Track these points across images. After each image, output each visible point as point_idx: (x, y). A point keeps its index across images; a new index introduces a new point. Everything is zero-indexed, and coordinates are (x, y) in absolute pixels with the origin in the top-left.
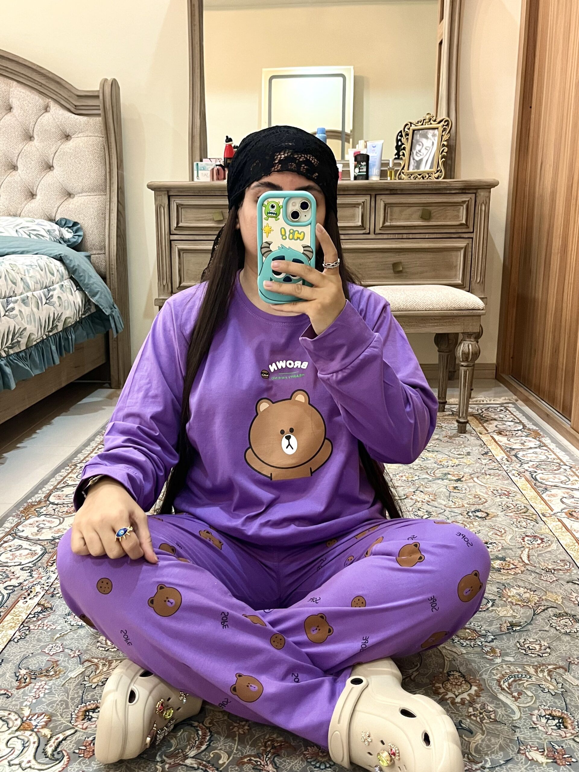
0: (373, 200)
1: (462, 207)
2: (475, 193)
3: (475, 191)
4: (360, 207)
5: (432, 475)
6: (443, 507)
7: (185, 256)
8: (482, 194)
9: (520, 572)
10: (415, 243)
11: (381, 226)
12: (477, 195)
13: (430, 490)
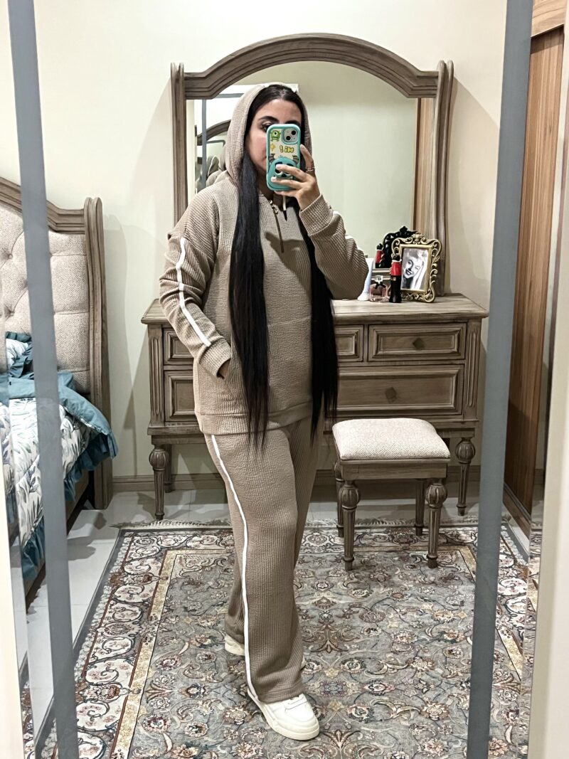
0: (366, 329)
1: (453, 337)
2: (466, 323)
3: (466, 321)
4: (354, 337)
5: (430, 634)
6: (441, 678)
7: (178, 386)
8: (473, 324)
9: (503, 752)
10: (407, 370)
11: (374, 354)
12: (469, 324)
13: (428, 655)
